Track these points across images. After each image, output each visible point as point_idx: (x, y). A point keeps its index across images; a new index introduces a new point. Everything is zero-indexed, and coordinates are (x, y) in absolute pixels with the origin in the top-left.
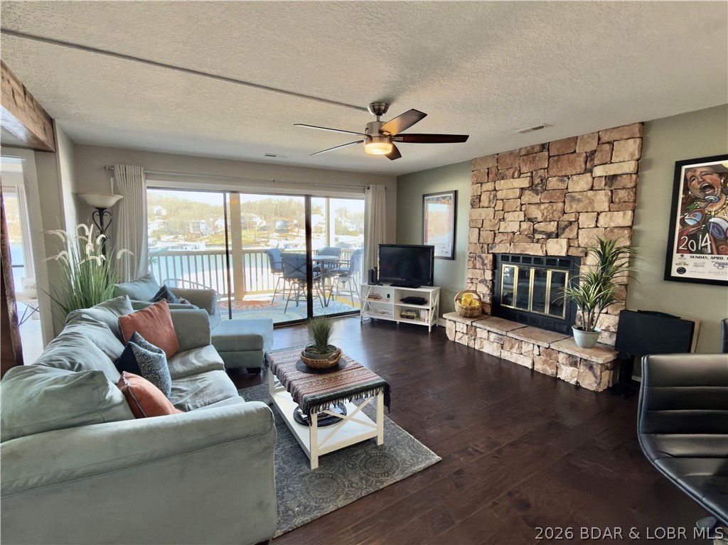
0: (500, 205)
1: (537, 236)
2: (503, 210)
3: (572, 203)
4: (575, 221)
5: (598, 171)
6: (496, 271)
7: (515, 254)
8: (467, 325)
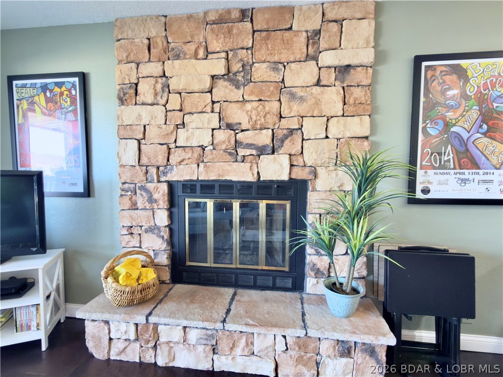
0: (175, 102)
1: (242, 152)
2: (181, 110)
3: (292, 103)
4: (297, 129)
5: (327, 58)
6: (175, 210)
7: (208, 181)
8: (137, 325)
